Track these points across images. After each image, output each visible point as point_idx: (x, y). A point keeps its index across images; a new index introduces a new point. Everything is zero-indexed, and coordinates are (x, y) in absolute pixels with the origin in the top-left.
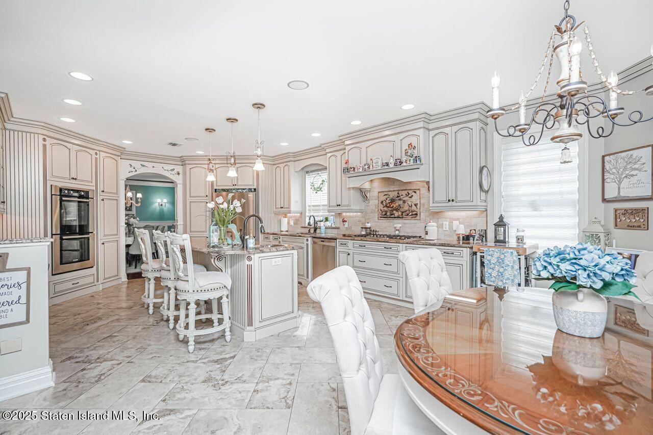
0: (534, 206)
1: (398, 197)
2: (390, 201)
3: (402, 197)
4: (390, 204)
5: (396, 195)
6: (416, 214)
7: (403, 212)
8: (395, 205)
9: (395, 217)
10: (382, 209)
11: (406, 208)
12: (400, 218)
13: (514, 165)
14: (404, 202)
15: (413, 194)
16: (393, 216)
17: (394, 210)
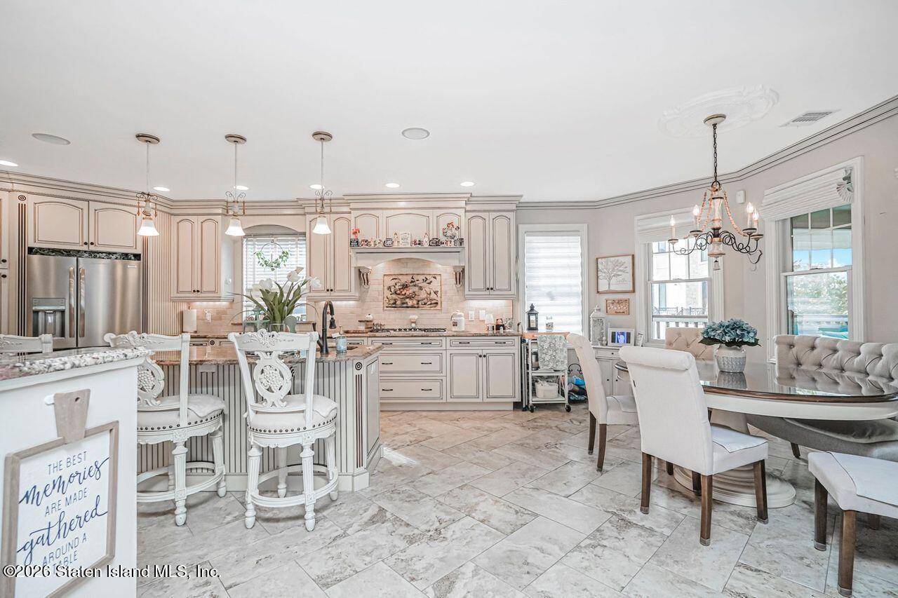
0: (551, 296)
1: (412, 282)
2: (400, 287)
3: (417, 282)
4: (401, 290)
5: (410, 280)
6: (437, 303)
7: (418, 301)
8: (408, 292)
9: (407, 307)
10: (389, 296)
11: (423, 295)
12: (415, 307)
13: (537, 258)
14: (421, 288)
15: (432, 279)
16: (405, 305)
17: (407, 298)
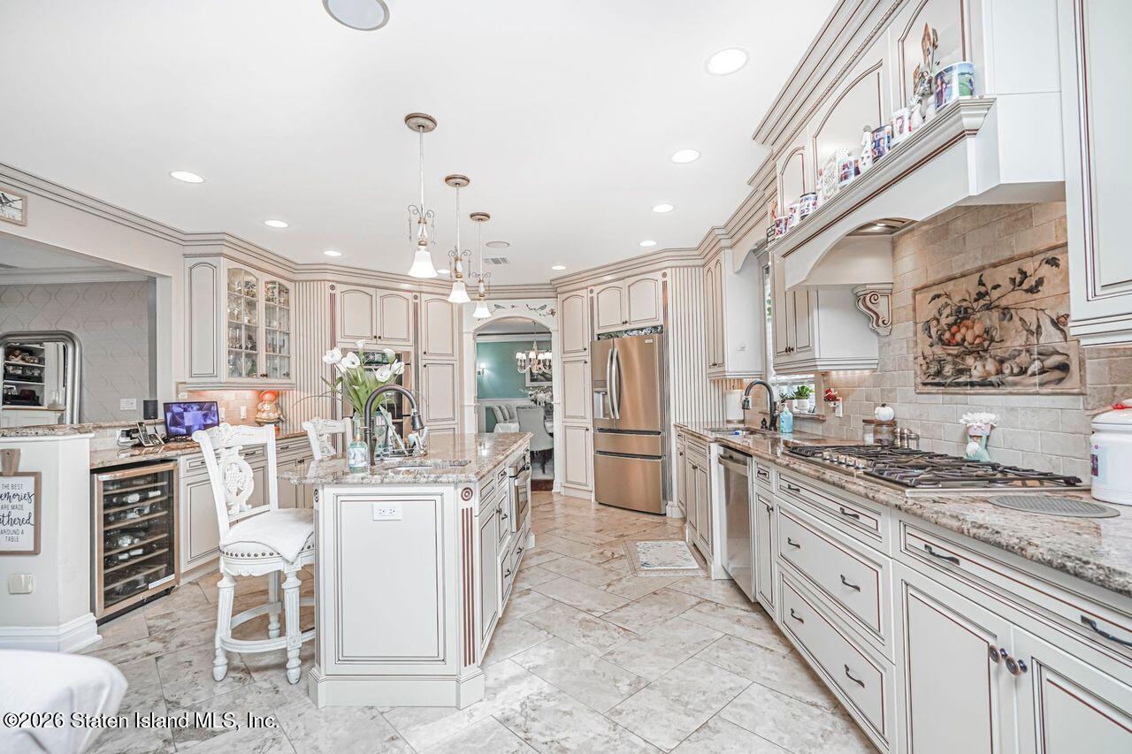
1: (981, 296)
2: (951, 319)
3: (995, 294)
4: (954, 328)
5: (975, 290)
6: (1064, 367)
7: (1002, 362)
8: (971, 334)
9: (972, 384)
10: (928, 351)
11: (1016, 341)
12: (991, 384)
14: (1006, 312)
15: (1046, 270)
16: (963, 379)
17: (970, 353)
